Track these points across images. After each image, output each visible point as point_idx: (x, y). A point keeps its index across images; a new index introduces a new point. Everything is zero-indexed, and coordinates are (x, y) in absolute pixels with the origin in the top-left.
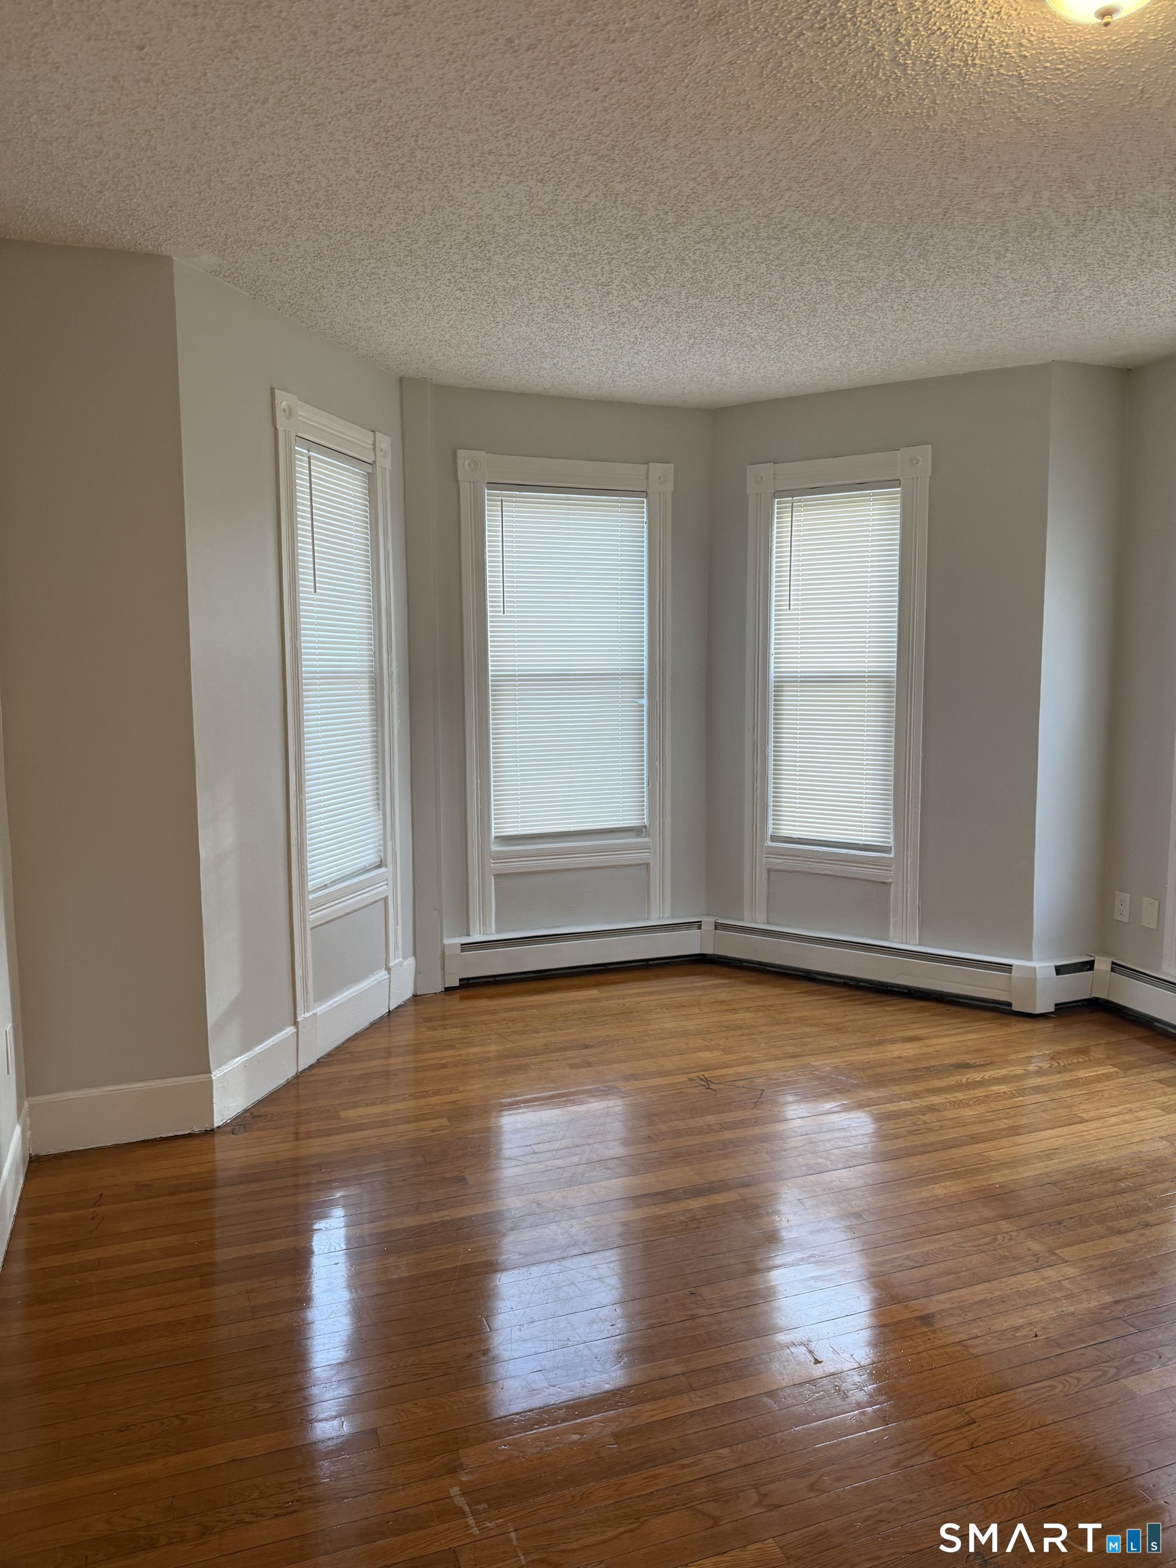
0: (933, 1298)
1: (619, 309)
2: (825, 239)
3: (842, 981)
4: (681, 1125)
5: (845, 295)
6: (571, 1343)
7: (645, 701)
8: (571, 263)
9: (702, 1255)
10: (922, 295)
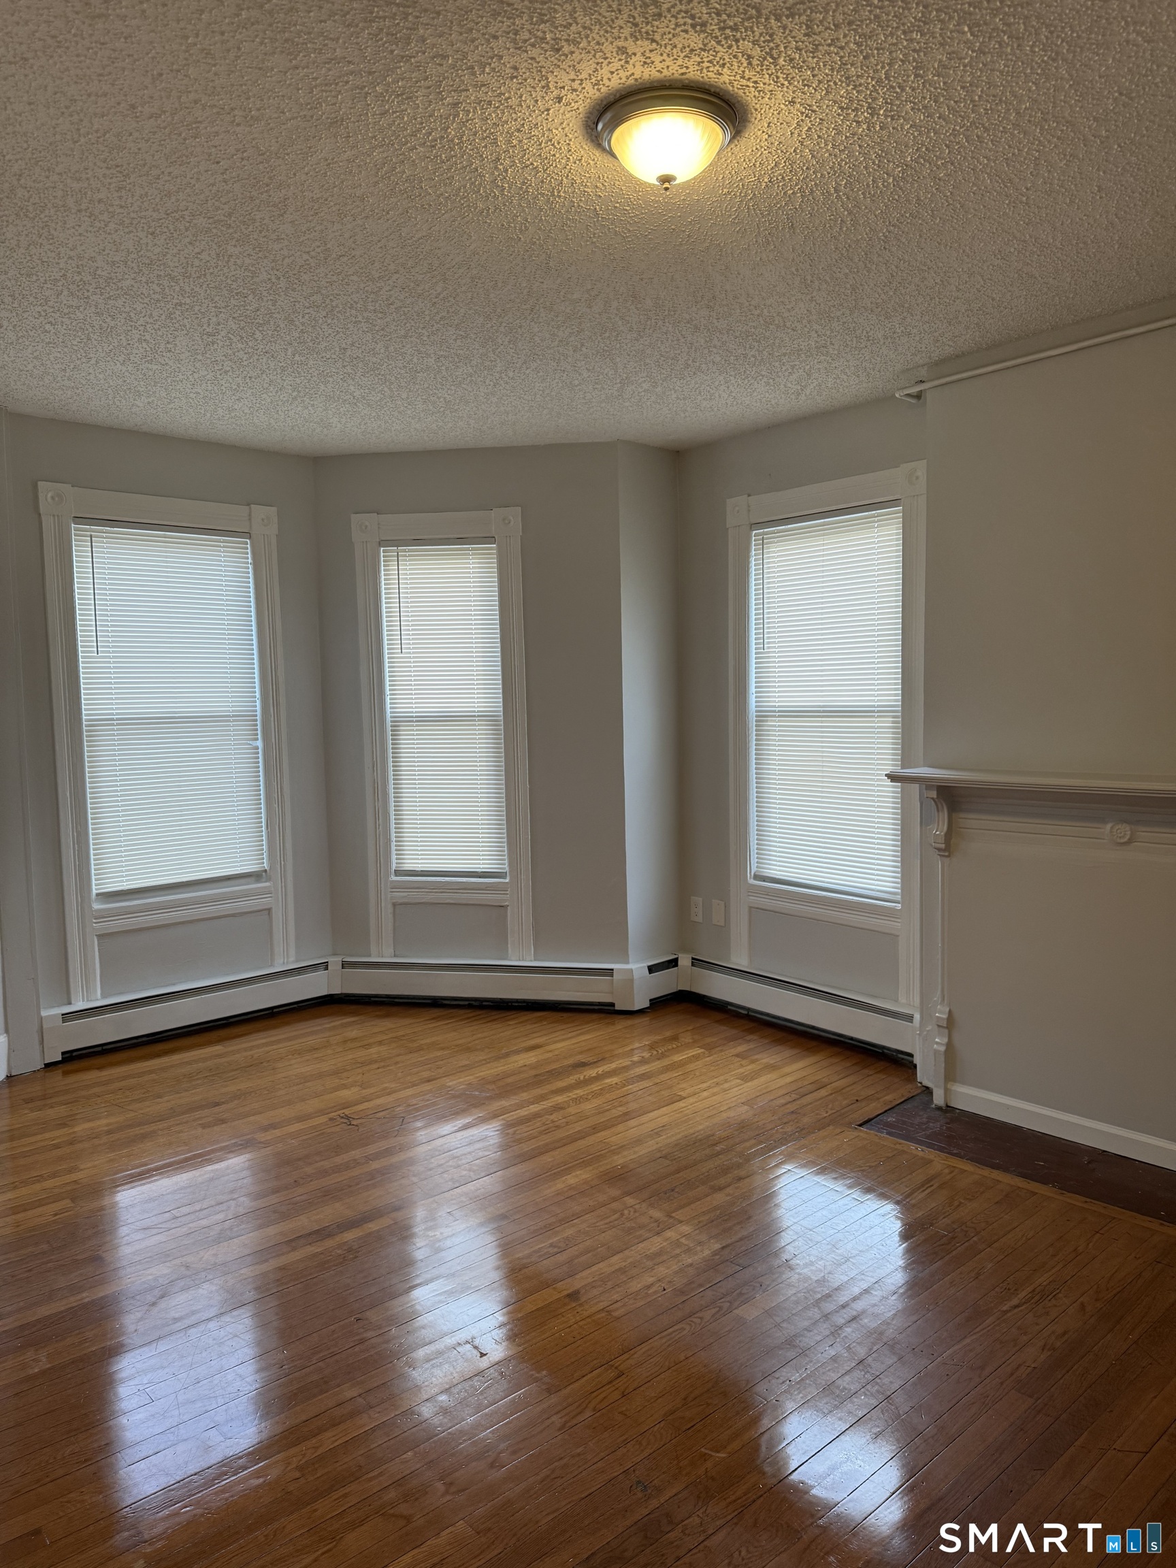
0: (577, 1276)
1: (224, 358)
2: (427, 318)
3: (467, 1003)
4: (326, 1164)
5: (443, 368)
6: (242, 1394)
7: (259, 743)
8: (177, 312)
9: (363, 1281)
10: (511, 374)
